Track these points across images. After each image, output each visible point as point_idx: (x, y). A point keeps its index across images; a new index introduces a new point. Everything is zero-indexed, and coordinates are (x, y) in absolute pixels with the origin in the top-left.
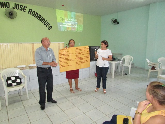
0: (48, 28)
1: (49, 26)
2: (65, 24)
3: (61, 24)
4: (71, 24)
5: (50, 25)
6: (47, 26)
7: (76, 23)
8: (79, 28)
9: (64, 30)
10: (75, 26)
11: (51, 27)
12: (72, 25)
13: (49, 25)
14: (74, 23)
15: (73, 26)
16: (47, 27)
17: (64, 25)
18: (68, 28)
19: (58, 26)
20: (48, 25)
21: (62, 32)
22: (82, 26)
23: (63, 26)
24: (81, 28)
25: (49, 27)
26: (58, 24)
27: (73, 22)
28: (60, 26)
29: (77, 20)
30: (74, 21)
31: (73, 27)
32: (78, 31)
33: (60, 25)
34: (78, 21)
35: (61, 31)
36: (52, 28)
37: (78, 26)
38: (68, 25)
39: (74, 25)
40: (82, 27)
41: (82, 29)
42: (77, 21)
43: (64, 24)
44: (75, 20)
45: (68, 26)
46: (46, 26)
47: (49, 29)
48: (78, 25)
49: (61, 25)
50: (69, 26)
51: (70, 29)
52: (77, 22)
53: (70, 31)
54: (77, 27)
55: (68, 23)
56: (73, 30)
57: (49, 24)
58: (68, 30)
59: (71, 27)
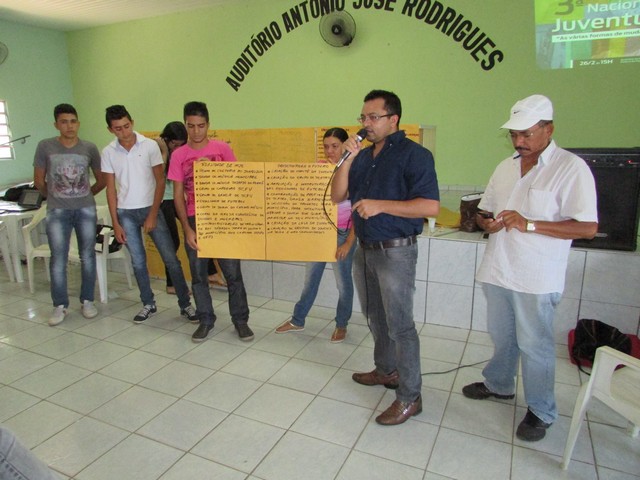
0: (483, 62)
1: (485, 52)
2: (583, 27)
3: (562, 31)
4: (631, 20)
5: (493, 45)
6: (479, 54)
9: (576, 63)
11: (497, 57)
12: (633, 26)
13: (487, 47)
16: (477, 59)
17: (581, 31)
18: (606, 44)
20: (481, 48)
21: (562, 71)
23: (568, 38)
25: (486, 58)
26: (538, 36)
28: (549, 45)
33: (550, 35)
35: (555, 66)
36: (500, 59)
38: (604, 29)
43: (578, 29)
45: (601, 36)
46: (473, 54)
47: (487, 64)
49: (555, 39)
50: (612, 35)
51: (612, 54)
53: (616, 60)
55: (608, 14)
57: (488, 41)
58: (599, 60)
59: (627, 39)
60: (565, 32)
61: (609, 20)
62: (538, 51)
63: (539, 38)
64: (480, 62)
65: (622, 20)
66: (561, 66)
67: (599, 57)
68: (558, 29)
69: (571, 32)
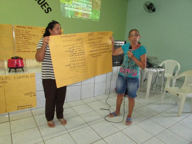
0: (45, 10)
1: (46, 7)
2: (72, 7)
3: (67, 6)
4: (82, 8)
5: (48, 5)
6: (43, 7)
7: (90, 7)
8: (95, 15)
9: (71, 16)
10: (89, 11)
11: (49, 9)
12: (83, 10)
13: (46, 5)
14: (87, 7)
15: (86, 10)
16: (43, 9)
17: (72, 8)
18: (77, 13)
19: (61, 8)
20: (44, 5)
21: (68, 18)
22: (99, 12)
23: (69, 9)
24: (96, 15)
25: (46, 9)
26: (61, 6)
27: (85, 5)
28: (64, 9)
29: (91, 3)
30: (88, 3)
31: (86, 12)
32: (92, 20)
33: (64, 7)
34: (92, 3)
35: (66, 16)
36: (51, 10)
37: (92, 11)
38: (77, 9)
39: (87, 9)
40: (99, 14)
41: (98, 18)
42: (92, 5)
43: (71, 7)
44: (88, 2)
45: (76, 10)
46: (42, 6)
47: (47, 11)
48: (92, 10)
49: (66, 8)
50: (78, 11)
51: (79, 16)
52: (91, 6)
53: (80, 18)
54: (91, 13)
55: (77, 5)
56: (85, 17)
57: (46, 3)
58: (76, 17)
59: (82, 13)
60: (68, 7)
61: (78, 6)
62: (61, 11)
63: (62, 7)
64: (44, 10)
65: (80, 7)
66: (68, 16)
67: (77, 16)
68: (66, 5)
69: (69, 7)
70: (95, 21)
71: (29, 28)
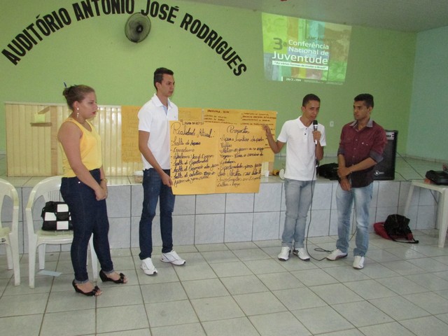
0: (235, 70)
1: (236, 64)
2: (287, 59)
3: (277, 59)
4: (308, 59)
5: (241, 61)
6: (232, 64)
7: (323, 57)
8: (335, 71)
9: (284, 78)
10: (322, 64)
11: (243, 68)
12: (309, 63)
13: (237, 60)
14: (318, 56)
15: (315, 64)
16: (231, 68)
17: (286, 61)
18: (296, 70)
19: (265, 64)
20: (233, 60)
21: (277, 82)
22: (346, 64)
23: (280, 64)
24: (339, 71)
25: (236, 67)
26: (265, 59)
27: (315, 53)
28: (270, 65)
29: (328, 47)
30: (320, 49)
31: (315, 67)
32: (328, 83)
33: (271, 60)
34: (330, 47)
35: (274, 79)
36: (245, 70)
37: (329, 65)
38: (297, 62)
39: (318, 61)
40: (346, 68)
41: (342, 77)
42: (330, 51)
43: (284, 60)
44: (320, 46)
45: (295, 65)
46: (229, 64)
47: (237, 72)
48: (329, 61)
49: (274, 63)
50: (300, 66)
51: (301, 76)
52: (327, 54)
53: (302, 80)
54: (327, 68)
55: (298, 54)
56: (313, 77)
57: (237, 57)
58: (294, 79)
59: (307, 69)
60: (279, 60)
61: (298, 57)
62: (265, 68)
63: (266, 61)
64: (233, 69)
65: (304, 59)
66: (277, 79)
67: (295, 77)
68: (275, 57)
69: (281, 60)
70: (336, 84)
71: (224, 112)
